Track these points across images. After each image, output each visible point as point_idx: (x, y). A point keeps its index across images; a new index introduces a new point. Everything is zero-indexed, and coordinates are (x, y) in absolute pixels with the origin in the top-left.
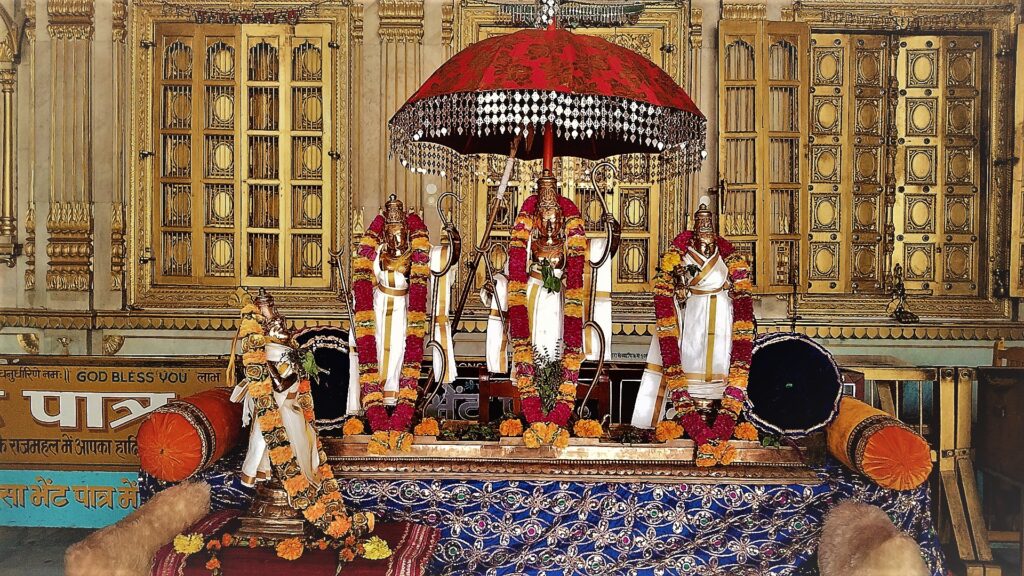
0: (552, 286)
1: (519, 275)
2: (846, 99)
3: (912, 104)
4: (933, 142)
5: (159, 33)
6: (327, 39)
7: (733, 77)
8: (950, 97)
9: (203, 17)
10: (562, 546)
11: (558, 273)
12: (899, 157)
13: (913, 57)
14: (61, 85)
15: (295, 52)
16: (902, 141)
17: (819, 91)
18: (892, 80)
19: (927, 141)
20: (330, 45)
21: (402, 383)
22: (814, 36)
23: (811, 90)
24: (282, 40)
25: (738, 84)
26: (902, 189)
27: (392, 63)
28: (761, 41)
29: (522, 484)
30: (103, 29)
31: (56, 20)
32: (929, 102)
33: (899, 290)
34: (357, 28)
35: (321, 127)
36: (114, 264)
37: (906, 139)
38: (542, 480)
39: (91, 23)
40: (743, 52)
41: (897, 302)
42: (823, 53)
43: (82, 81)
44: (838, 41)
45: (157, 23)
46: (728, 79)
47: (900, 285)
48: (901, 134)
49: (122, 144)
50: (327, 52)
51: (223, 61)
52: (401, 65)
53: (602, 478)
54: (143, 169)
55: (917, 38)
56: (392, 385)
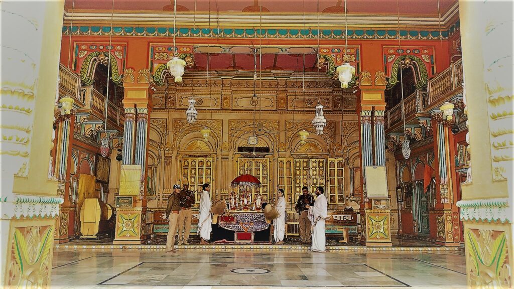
2: (301, 170)
4: (317, 177)
5: (182, 159)
9: (191, 156)
11: (246, 197)
12: (311, 180)
13: (313, 162)
15: (206, 162)
16: (311, 177)
17: (297, 168)
18: (309, 166)
22: (295, 159)
24: (204, 160)
26: (311, 185)
27: (223, 165)
28: (285, 161)
29: (243, 214)
31: (166, 157)
32: (316, 170)
35: (210, 175)
39: (172, 158)
40: (282, 163)
42: (296, 162)
43: (170, 168)
44: (299, 160)
46: (279, 167)
49: (176, 178)
50: (212, 162)
53: (250, 213)
55: (313, 159)
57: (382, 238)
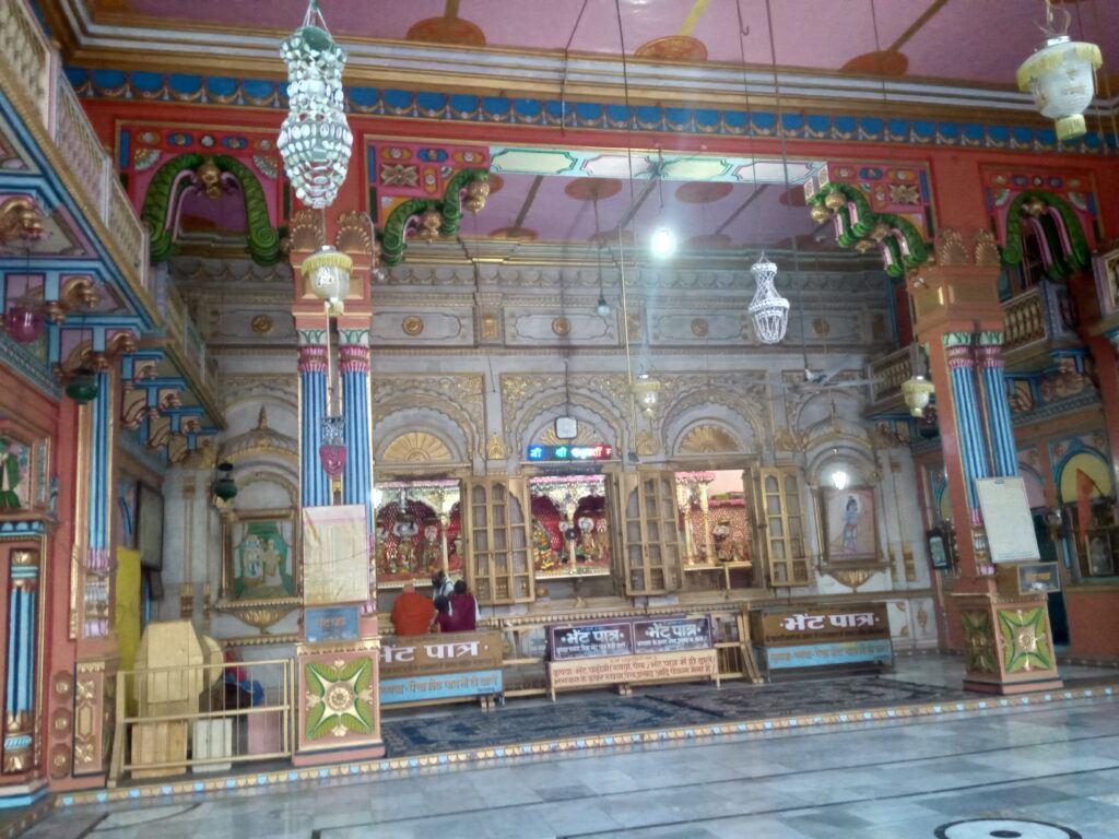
57: (1035, 668)
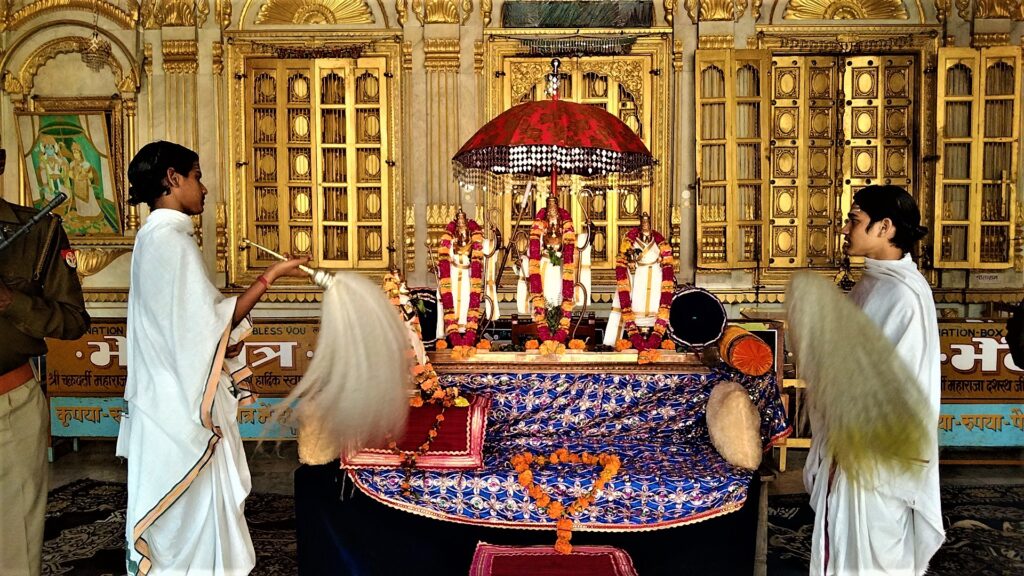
0: (556, 262)
1: (536, 256)
2: (802, 109)
3: (856, 112)
4: (874, 142)
5: (247, 66)
6: (383, 70)
7: (707, 95)
8: (888, 107)
9: (284, 53)
10: (562, 409)
11: (559, 254)
12: (846, 155)
13: (857, 73)
14: (174, 110)
15: (358, 80)
16: (848, 143)
17: (780, 103)
18: (840, 93)
19: (869, 142)
20: (386, 75)
21: (469, 319)
22: (775, 59)
23: (773, 103)
24: (347, 71)
25: (712, 101)
26: (848, 182)
27: (435, 90)
28: (730, 66)
29: (539, 375)
30: (205, 65)
31: (169, 59)
32: (871, 110)
33: (846, 264)
34: (406, 60)
35: (378, 139)
36: (218, 252)
37: (852, 141)
38: (550, 373)
39: (196, 61)
40: (716, 75)
41: (843, 273)
42: (782, 72)
43: (190, 107)
44: (795, 62)
45: (247, 59)
46: (703, 97)
47: (847, 261)
48: (848, 136)
49: (222, 155)
50: (383, 80)
51: (300, 88)
52: (443, 90)
53: (585, 372)
54: (239, 176)
55: (860, 58)
56: (463, 321)
